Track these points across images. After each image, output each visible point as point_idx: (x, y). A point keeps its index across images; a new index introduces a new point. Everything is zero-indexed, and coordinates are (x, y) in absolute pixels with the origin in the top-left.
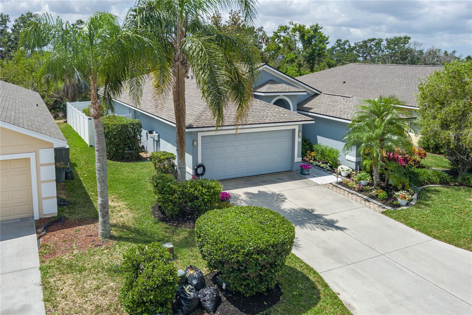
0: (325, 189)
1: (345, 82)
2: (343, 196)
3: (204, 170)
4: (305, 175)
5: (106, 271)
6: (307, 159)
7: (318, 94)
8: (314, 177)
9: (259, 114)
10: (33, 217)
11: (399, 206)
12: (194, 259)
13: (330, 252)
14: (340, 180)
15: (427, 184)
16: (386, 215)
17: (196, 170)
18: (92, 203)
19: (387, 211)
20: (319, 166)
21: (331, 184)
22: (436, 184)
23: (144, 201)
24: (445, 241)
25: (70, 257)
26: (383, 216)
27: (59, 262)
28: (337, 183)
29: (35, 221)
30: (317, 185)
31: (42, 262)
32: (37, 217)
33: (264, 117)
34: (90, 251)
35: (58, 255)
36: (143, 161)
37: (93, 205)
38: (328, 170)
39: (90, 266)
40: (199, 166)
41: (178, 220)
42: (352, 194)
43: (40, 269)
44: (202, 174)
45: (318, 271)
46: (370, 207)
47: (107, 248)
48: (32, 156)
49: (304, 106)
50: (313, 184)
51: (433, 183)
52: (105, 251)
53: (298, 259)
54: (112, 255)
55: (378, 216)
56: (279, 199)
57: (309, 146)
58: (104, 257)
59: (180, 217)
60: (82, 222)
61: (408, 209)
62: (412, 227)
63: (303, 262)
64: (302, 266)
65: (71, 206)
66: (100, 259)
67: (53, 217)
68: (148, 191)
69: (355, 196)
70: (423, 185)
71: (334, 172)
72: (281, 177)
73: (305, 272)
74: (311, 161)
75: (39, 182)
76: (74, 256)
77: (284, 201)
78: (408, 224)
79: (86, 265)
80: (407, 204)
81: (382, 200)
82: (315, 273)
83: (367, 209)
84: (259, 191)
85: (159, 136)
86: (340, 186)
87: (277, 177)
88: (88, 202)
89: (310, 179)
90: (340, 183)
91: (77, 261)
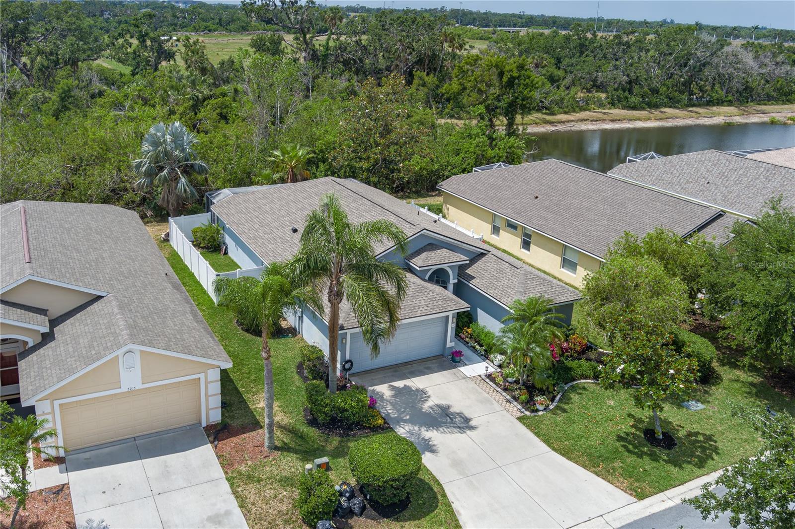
0: (472, 385)
1: (537, 197)
2: (487, 395)
3: (352, 365)
4: (456, 362)
5: (279, 482)
6: (463, 336)
7: (486, 254)
8: (466, 365)
9: (411, 303)
10: (200, 423)
11: (537, 411)
12: (345, 470)
13: (457, 464)
14: (491, 370)
15: (579, 380)
16: (520, 421)
17: (344, 366)
18: (246, 403)
19: (523, 416)
20: (474, 347)
21: (480, 376)
22: (589, 378)
23: (296, 402)
24: (561, 454)
25: (247, 468)
26: (517, 422)
27: (240, 473)
28: (486, 376)
29: (204, 428)
30: (465, 377)
31: (226, 473)
32: (204, 424)
33: (416, 308)
34: (260, 462)
35: (236, 466)
36: (284, 337)
37: (248, 405)
38: (482, 355)
39: (265, 476)
40: (347, 362)
41: (329, 427)
42: (497, 391)
43: (227, 479)
44: (349, 369)
45: (442, 483)
46: (508, 411)
47: (274, 459)
48: (202, 376)
49: (466, 271)
50: (461, 376)
51: (586, 378)
52: (273, 463)
53: (428, 470)
54: (279, 466)
55: (511, 422)
56: (423, 398)
57: (468, 317)
58: (274, 468)
59: (330, 424)
60: (244, 429)
61: (543, 415)
62: (538, 436)
63: (432, 474)
64: (429, 478)
65: (228, 409)
66: (271, 471)
67: (218, 424)
68: (297, 387)
69: (499, 394)
70: (575, 380)
71: (487, 358)
72: (430, 366)
73: (432, 483)
74: (467, 340)
75: (207, 396)
76: (249, 467)
77: (427, 400)
78: (535, 433)
79: (261, 476)
80: (545, 409)
81: (522, 403)
82: (439, 484)
83: (505, 412)
84: (405, 385)
85: (302, 312)
86: (488, 380)
87: (427, 366)
88: (242, 401)
89: (460, 369)
90: (489, 376)
91: (253, 472)
